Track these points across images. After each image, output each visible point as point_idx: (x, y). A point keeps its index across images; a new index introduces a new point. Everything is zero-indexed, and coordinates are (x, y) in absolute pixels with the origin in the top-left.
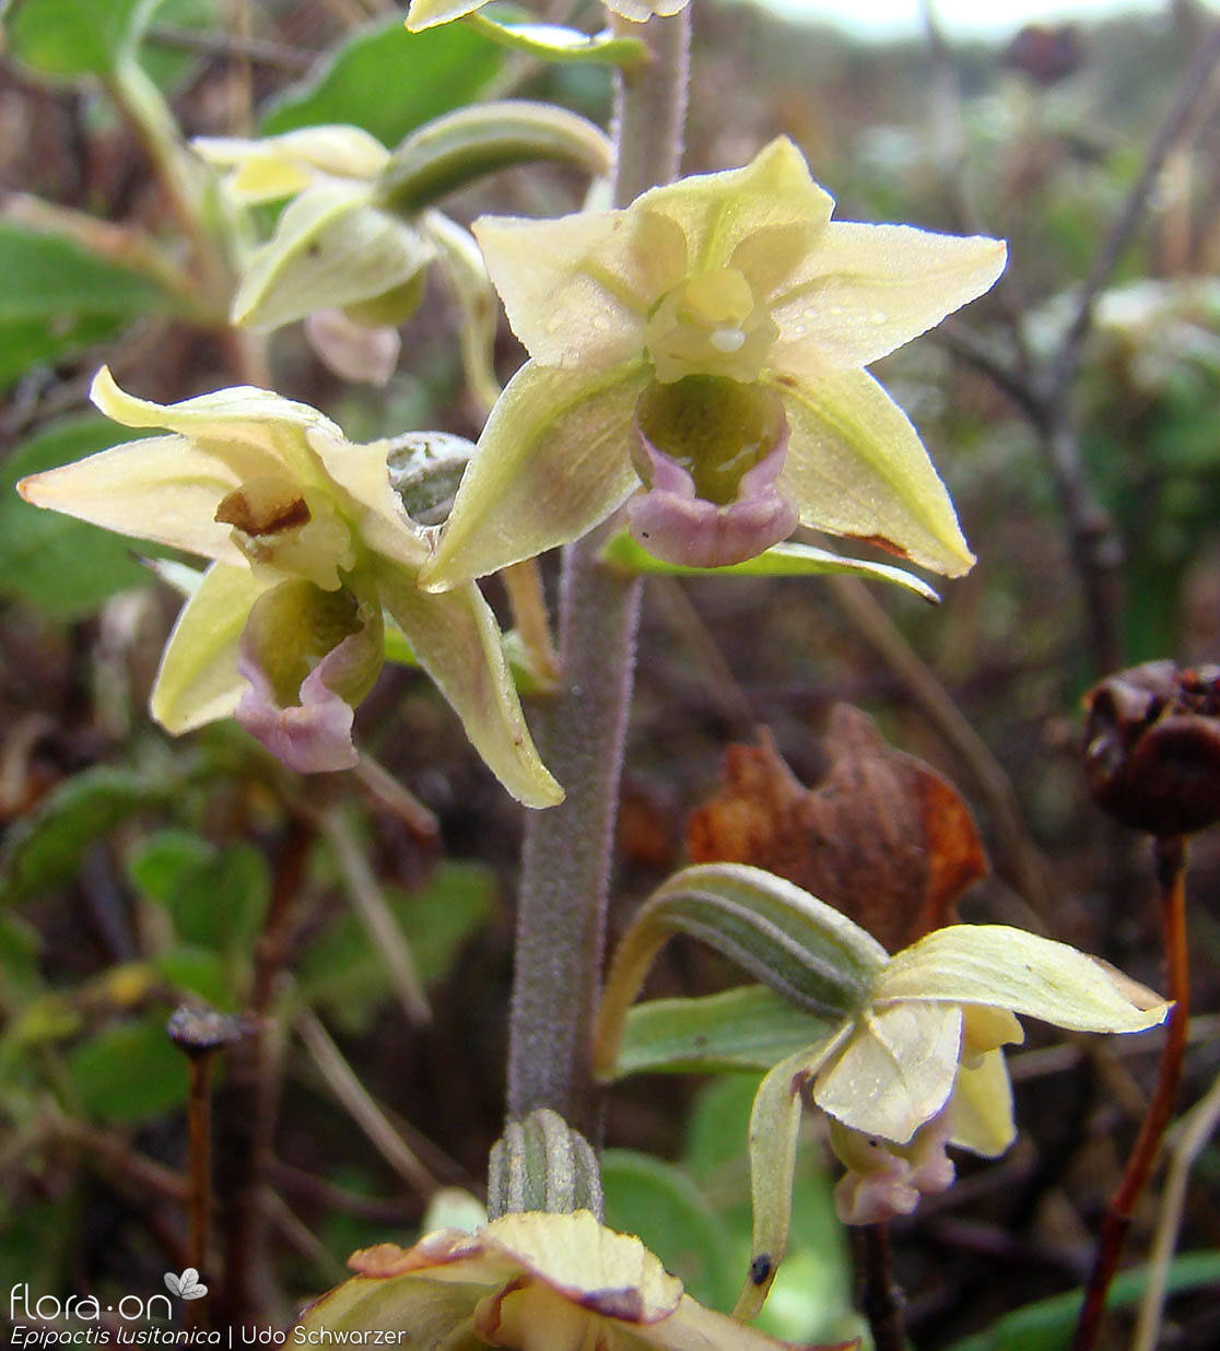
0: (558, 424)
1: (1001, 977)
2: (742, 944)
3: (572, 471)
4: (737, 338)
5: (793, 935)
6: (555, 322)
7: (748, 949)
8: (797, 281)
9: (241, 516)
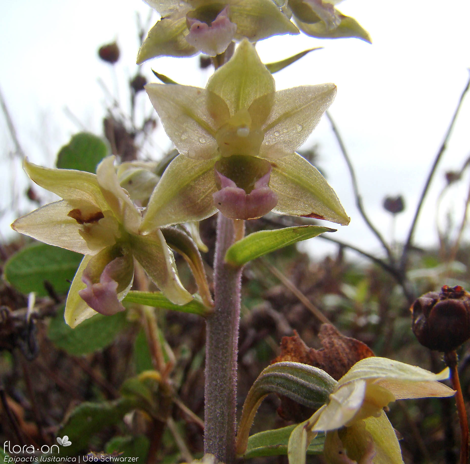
0: (192, 184)
1: (381, 369)
2: (284, 387)
3: (199, 201)
4: (247, 131)
5: (301, 378)
6: (184, 137)
7: (285, 388)
8: (269, 122)
9: (77, 215)
